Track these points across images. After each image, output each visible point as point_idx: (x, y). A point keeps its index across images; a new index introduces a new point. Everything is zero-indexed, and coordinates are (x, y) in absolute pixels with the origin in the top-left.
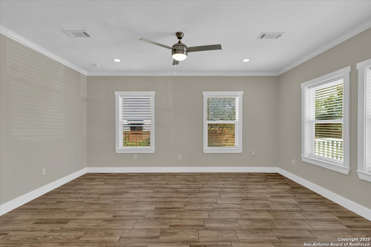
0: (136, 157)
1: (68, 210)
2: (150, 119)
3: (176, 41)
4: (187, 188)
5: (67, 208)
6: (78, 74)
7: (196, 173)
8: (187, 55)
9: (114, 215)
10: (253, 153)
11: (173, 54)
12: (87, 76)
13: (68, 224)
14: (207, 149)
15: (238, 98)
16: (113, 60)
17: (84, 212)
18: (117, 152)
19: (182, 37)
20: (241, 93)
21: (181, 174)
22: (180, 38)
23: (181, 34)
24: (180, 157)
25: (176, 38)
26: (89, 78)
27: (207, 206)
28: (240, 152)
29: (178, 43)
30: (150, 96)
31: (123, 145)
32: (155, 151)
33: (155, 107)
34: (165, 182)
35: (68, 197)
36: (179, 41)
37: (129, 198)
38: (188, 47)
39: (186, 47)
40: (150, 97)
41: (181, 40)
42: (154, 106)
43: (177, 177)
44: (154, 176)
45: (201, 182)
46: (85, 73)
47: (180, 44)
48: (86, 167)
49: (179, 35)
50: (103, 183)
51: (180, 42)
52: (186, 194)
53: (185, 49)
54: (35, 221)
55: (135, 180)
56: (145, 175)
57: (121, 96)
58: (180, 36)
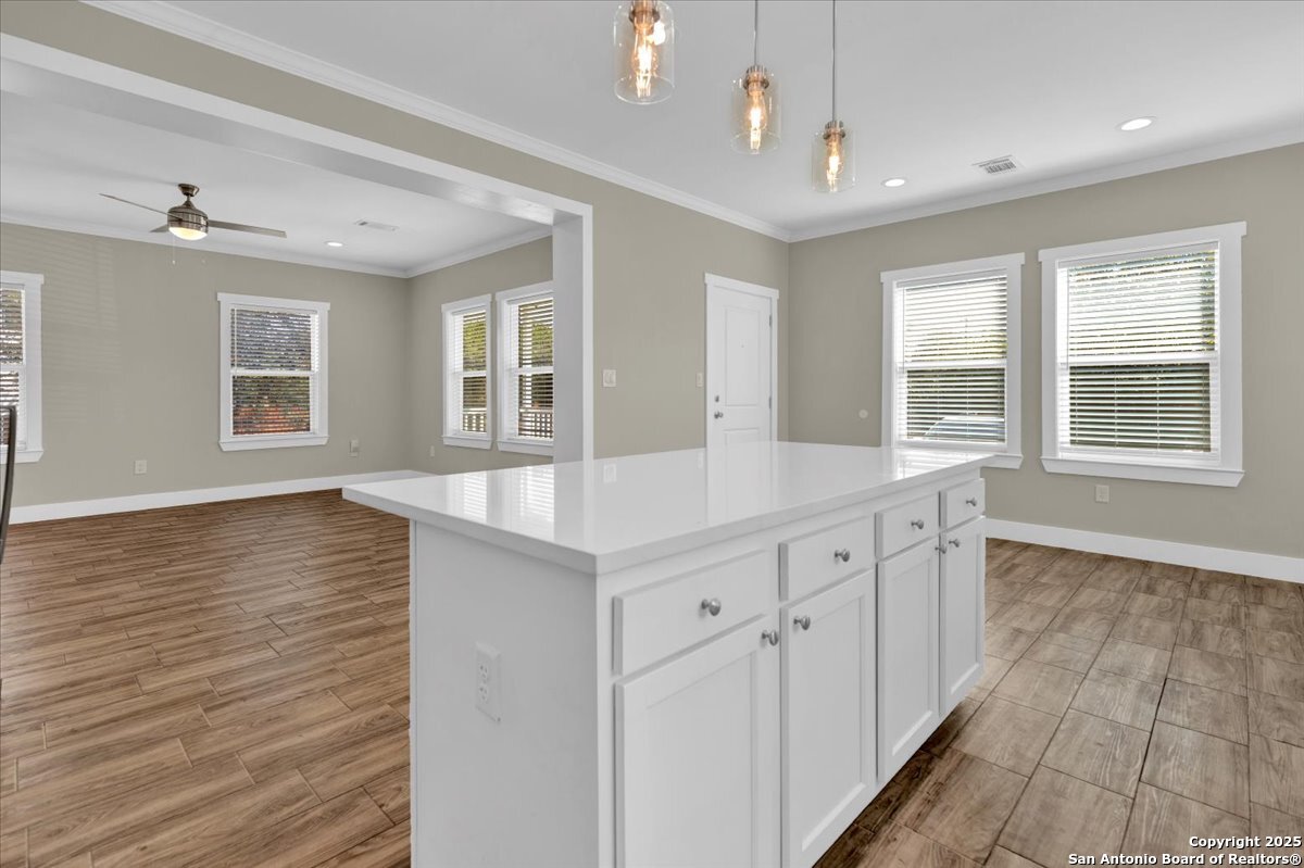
3: (181, 199)
8: (206, 231)
10: (355, 443)
11: (172, 226)
14: (232, 440)
15: (317, 316)
19: (194, 193)
20: (327, 306)
22: (188, 195)
23: (193, 188)
24: (141, 466)
25: (179, 192)
28: (324, 442)
29: (184, 206)
36: (186, 200)
38: (209, 218)
39: (205, 218)
41: (192, 199)
47: (189, 211)
51: (188, 204)
53: (203, 222)
58: (189, 191)
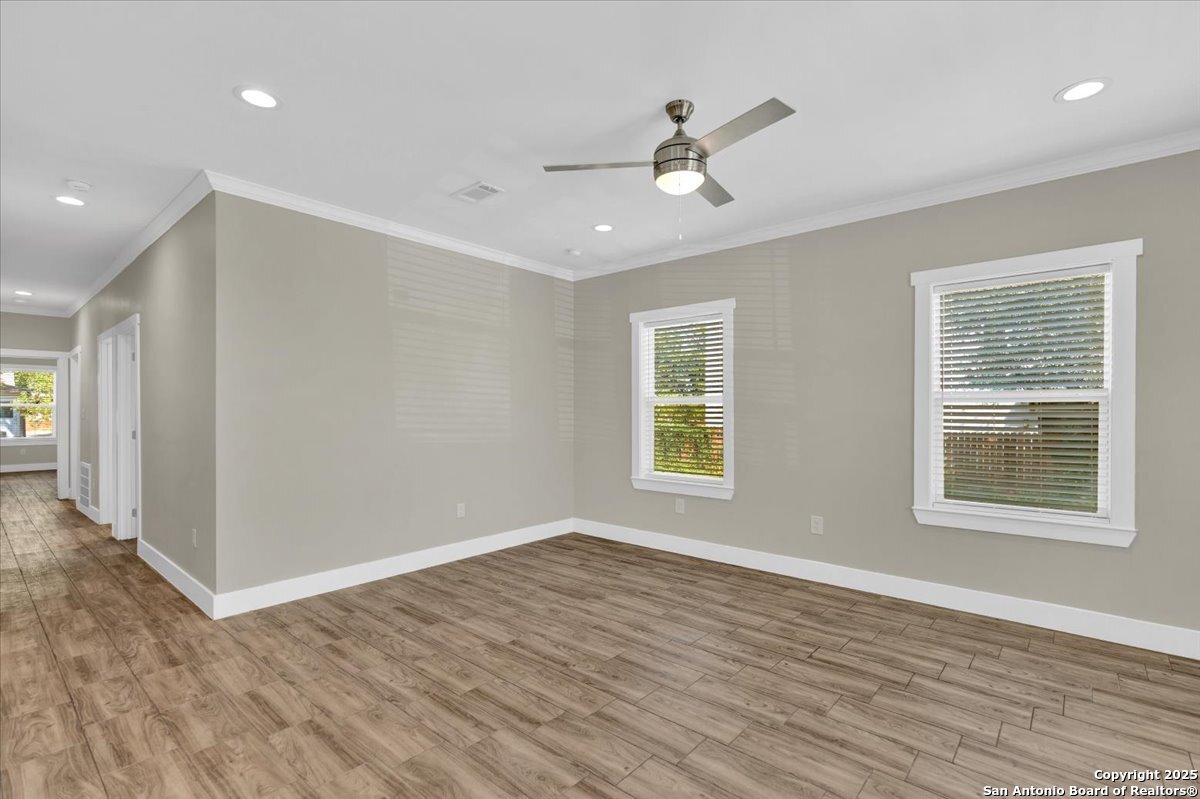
0: (680, 507)
1: (460, 601)
2: (721, 389)
4: (781, 634)
5: (461, 597)
6: (549, 281)
7: (878, 597)
9: (515, 638)
11: (657, 175)
12: (575, 283)
13: (430, 627)
16: (593, 228)
17: (475, 614)
18: (637, 486)
19: (684, 114)
21: (811, 588)
22: (679, 119)
23: (681, 106)
24: (817, 524)
26: (579, 285)
27: (773, 708)
29: (674, 138)
30: (719, 314)
31: (653, 467)
32: (734, 496)
33: (735, 349)
34: (725, 598)
35: (485, 576)
36: (676, 129)
37: (589, 613)
40: (720, 318)
42: (732, 346)
43: (790, 593)
44: (716, 571)
45: (855, 629)
46: (570, 276)
48: (569, 517)
49: (676, 111)
50: (577, 563)
51: (679, 133)
52: (750, 649)
54: (399, 605)
55: (658, 574)
56: (698, 564)
57: (648, 324)
58: (677, 113)
